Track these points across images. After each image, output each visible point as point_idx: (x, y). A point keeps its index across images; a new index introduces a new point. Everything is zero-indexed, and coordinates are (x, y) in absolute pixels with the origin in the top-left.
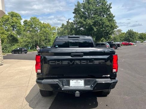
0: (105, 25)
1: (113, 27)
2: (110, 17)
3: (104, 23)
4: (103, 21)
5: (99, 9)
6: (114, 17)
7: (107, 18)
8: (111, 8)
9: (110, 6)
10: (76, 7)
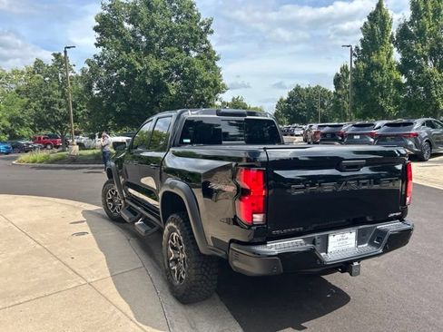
0: (201, 80)
1: (217, 88)
2: (210, 58)
3: (196, 74)
4: (193, 68)
5: (182, 31)
6: (218, 59)
7: (202, 59)
8: (212, 32)
9: (208, 27)
10: (106, 12)
